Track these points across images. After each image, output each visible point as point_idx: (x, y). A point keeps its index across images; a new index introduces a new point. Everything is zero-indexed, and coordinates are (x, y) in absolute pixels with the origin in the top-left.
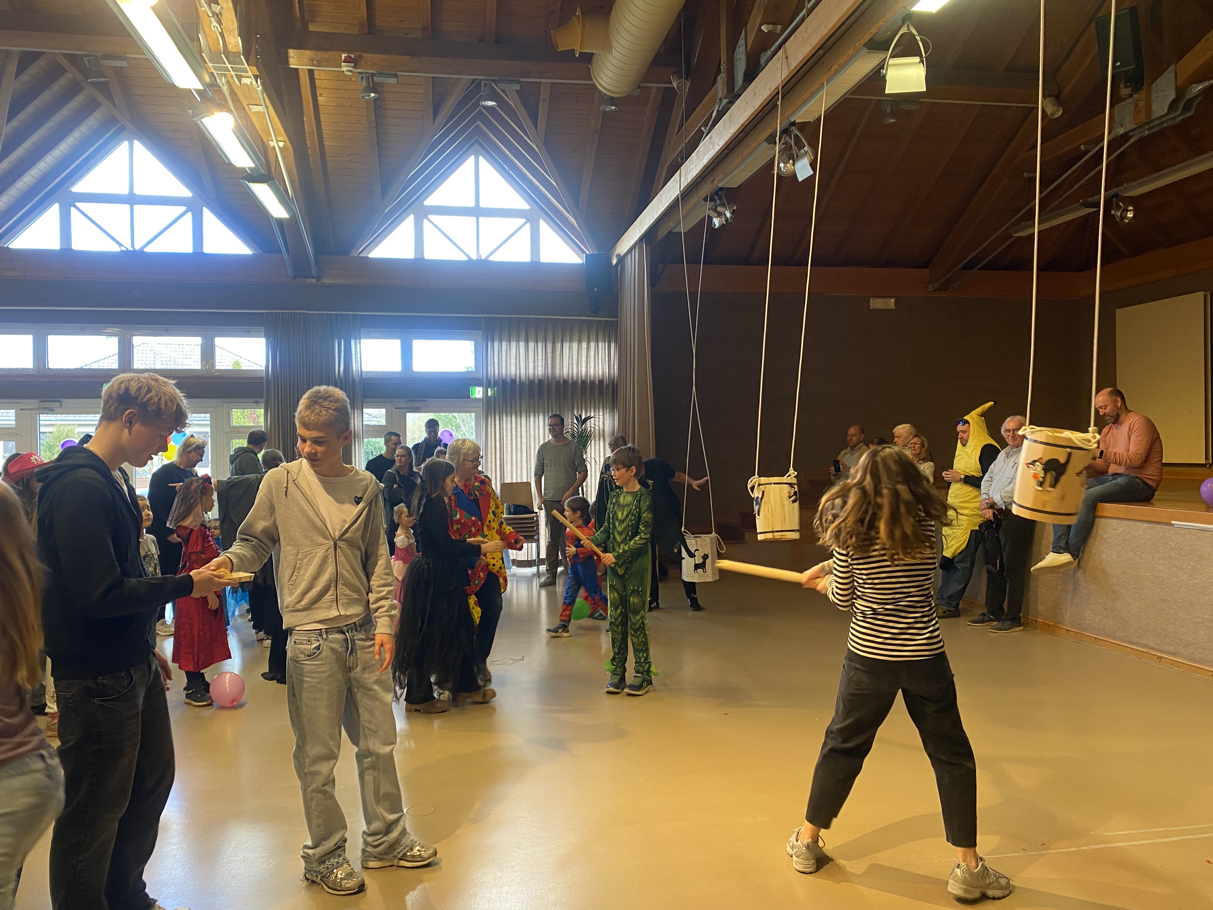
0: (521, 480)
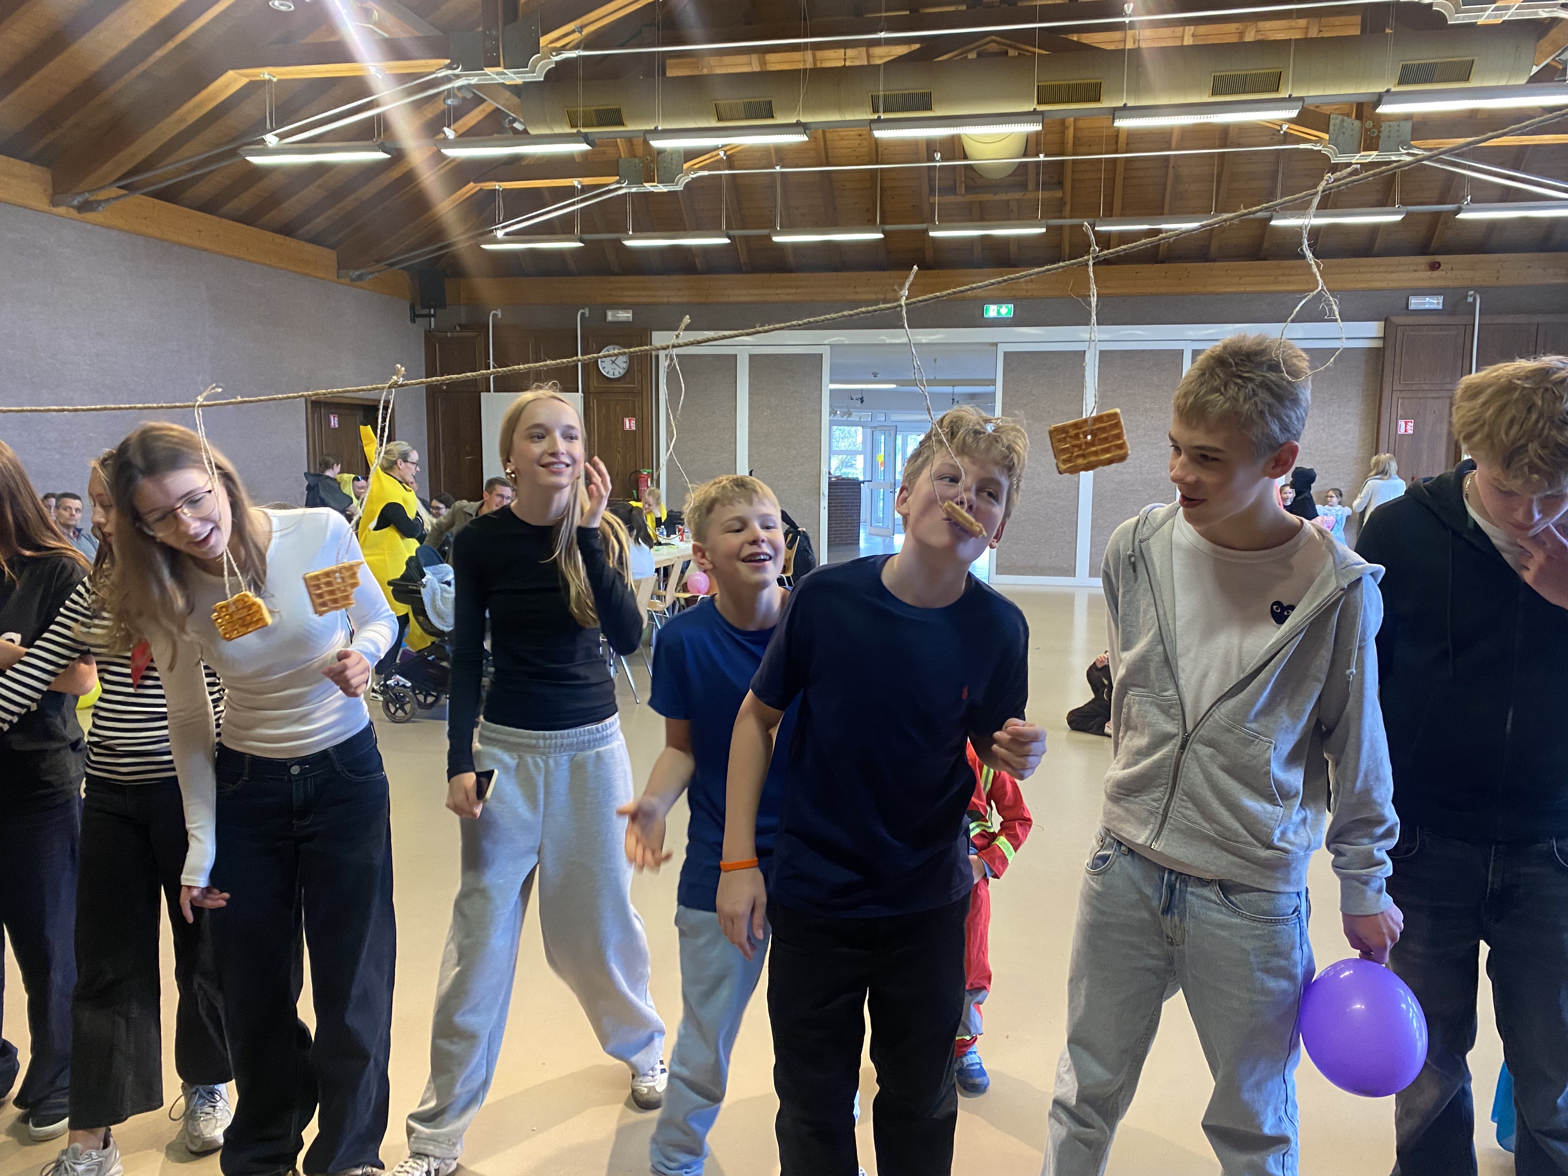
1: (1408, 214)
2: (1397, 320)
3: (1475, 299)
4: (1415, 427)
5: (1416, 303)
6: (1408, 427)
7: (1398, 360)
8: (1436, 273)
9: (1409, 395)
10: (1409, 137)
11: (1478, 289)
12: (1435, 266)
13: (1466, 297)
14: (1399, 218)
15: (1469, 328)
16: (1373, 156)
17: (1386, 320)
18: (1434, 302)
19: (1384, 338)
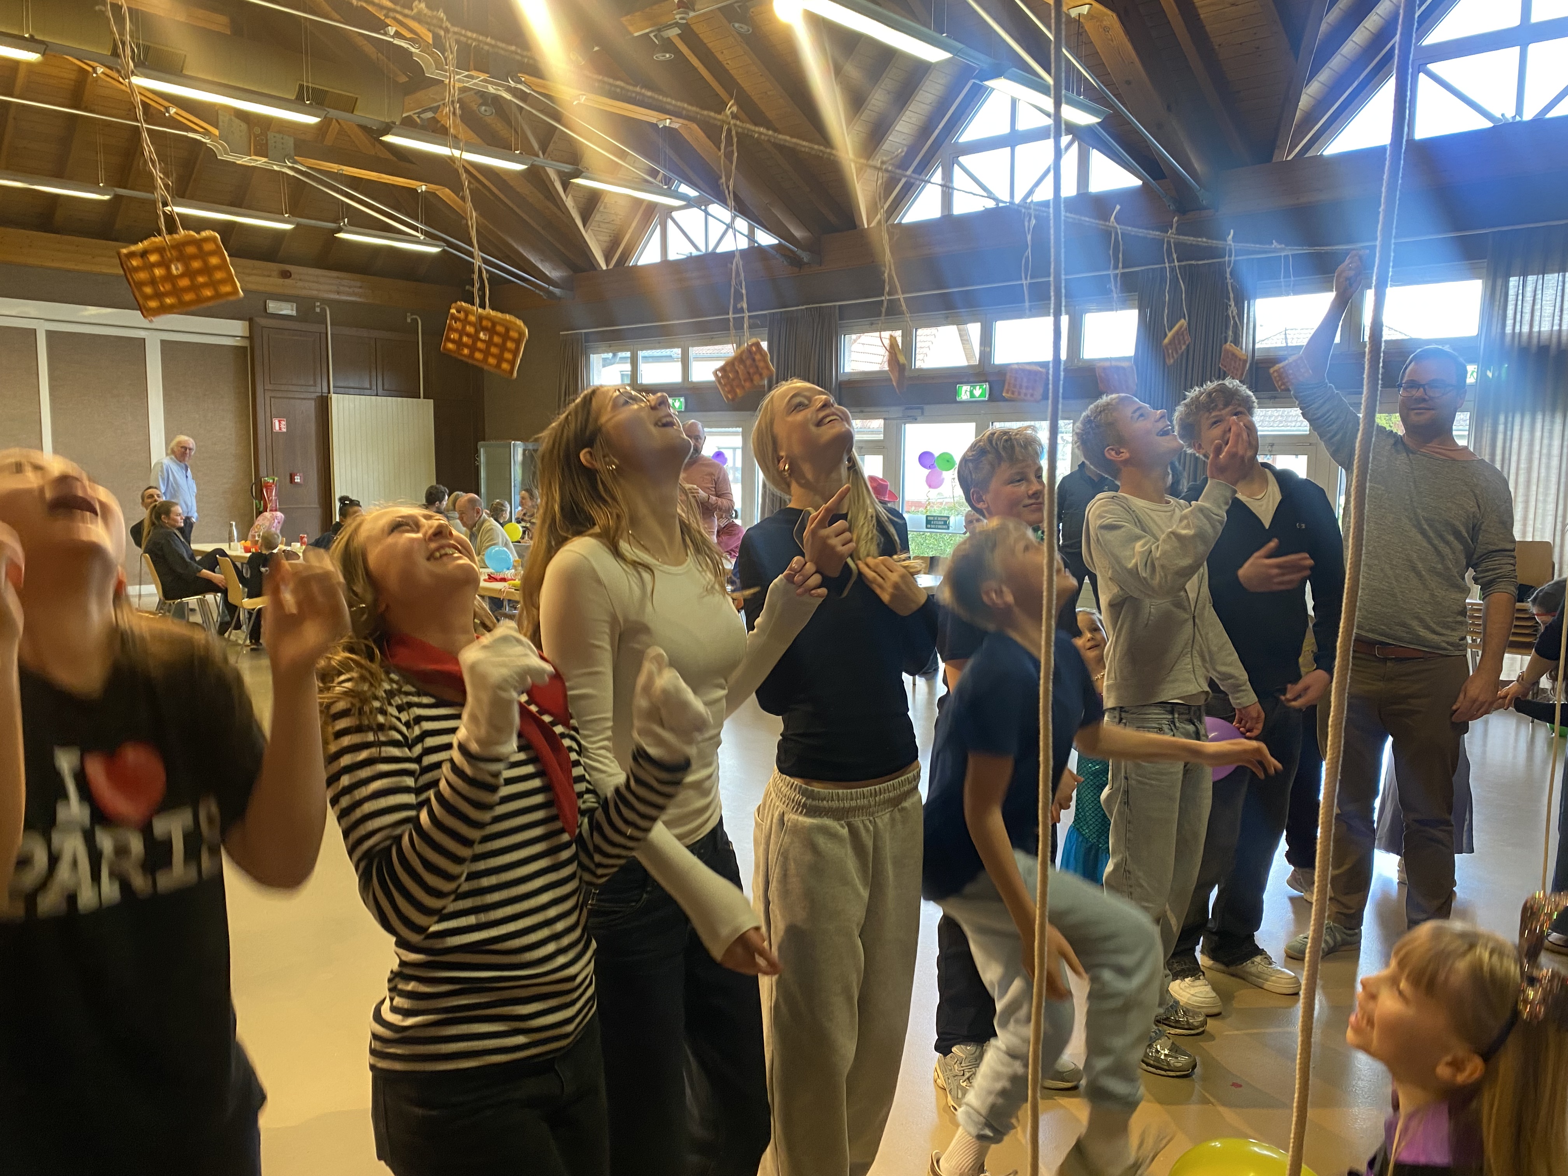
0: (1542, 537)
1: (298, 225)
2: (263, 321)
3: (323, 310)
4: (288, 426)
5: (273, 307)
6: (282, 426)
7: (266, 361)
8: (288, 281)
9: (279, 395)
10: (292, 153)
11: (324, 301)
12: (286, 275)
13: (315, 307)
14: (288, 227)
15: (323, 336)
16: (260, 162)
17: (251, 320)
18: (288, 309)
19: (250, 338)
